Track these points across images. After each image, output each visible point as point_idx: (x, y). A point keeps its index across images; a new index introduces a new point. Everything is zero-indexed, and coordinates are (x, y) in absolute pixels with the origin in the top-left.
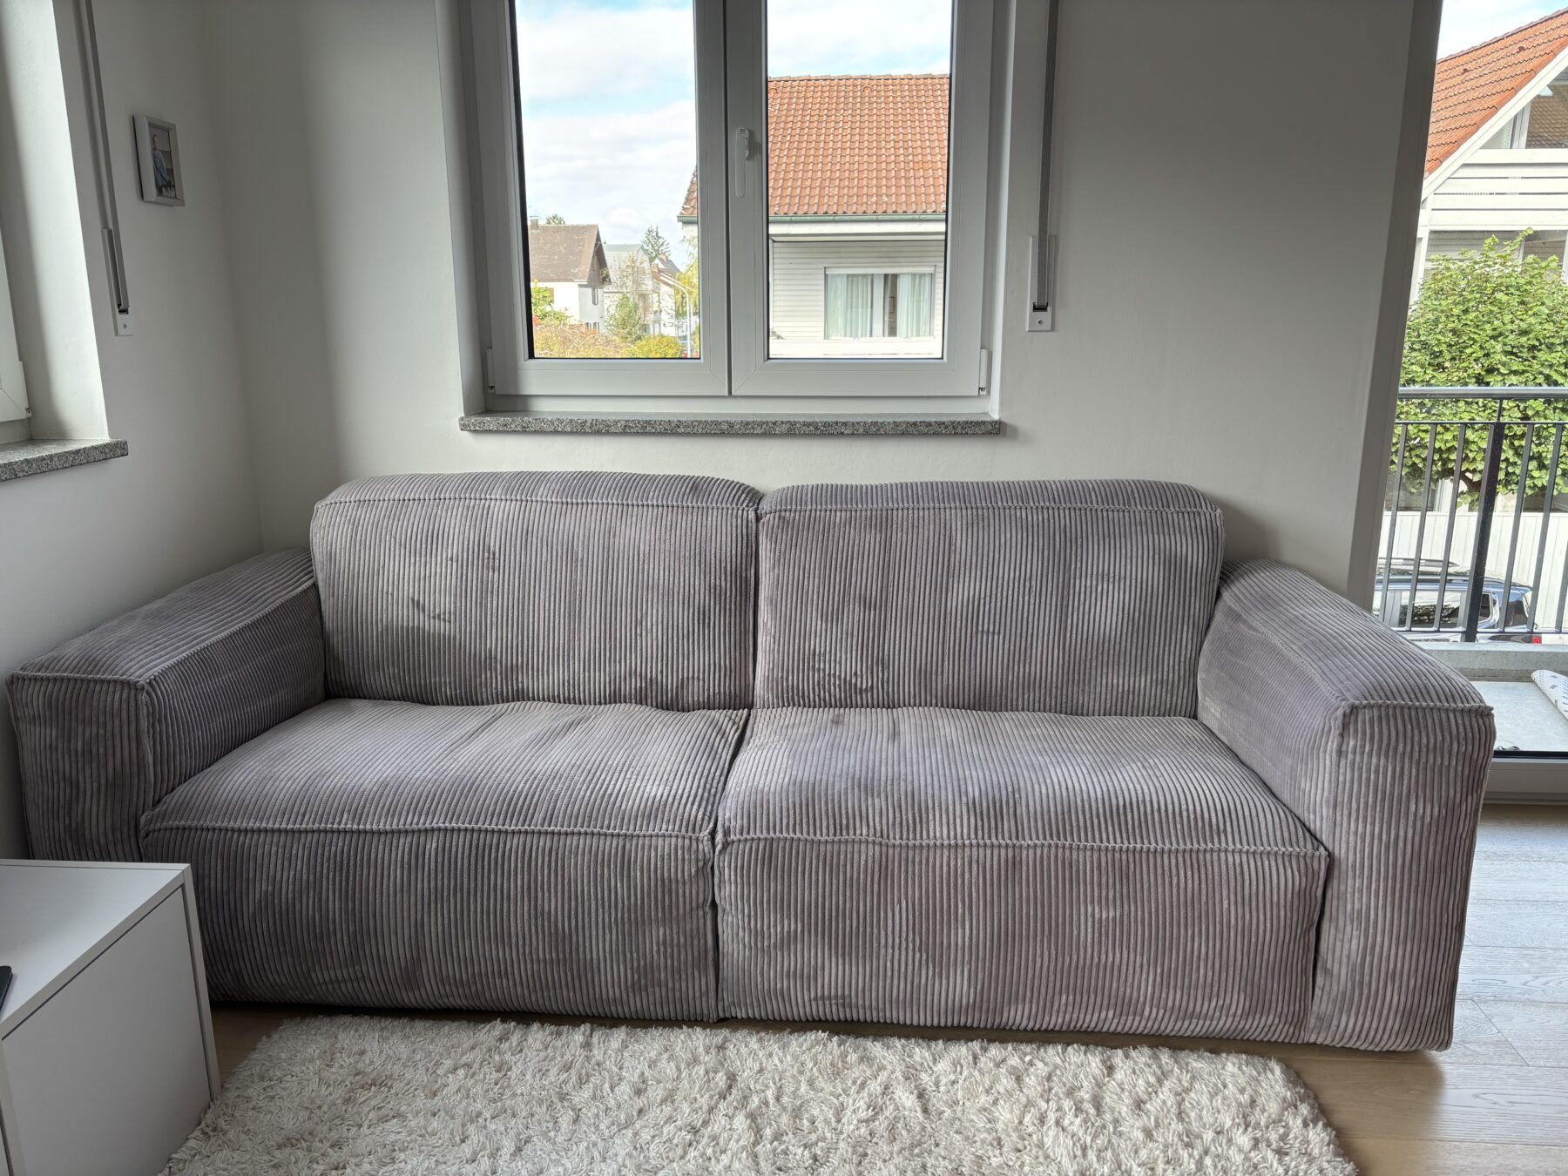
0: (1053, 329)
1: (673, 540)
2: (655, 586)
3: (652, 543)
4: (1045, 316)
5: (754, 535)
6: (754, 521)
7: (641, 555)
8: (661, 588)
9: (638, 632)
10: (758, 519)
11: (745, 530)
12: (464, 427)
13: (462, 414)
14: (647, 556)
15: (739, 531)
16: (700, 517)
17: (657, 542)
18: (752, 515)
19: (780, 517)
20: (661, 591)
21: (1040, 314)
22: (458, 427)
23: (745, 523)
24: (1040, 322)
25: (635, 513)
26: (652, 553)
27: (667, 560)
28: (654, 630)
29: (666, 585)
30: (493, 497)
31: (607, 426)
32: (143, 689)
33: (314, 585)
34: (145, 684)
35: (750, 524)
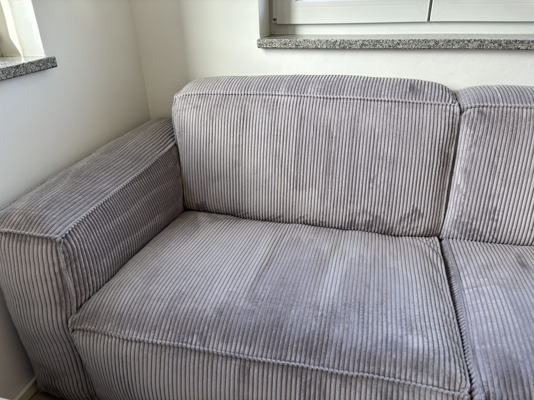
1: (399, 126)
2: (385, 157)
3: (384, 128)
5: (457, 124)
6: (458, 114)
7: (376, 135)
8: (388, 158)
9: (371, 186)
10: (461, 113)
11: (451, 121)
12: (260, 46)
13: (259, 37)
14: (380, 136)
15: (447, 121)
16: (418, 110)
17: (388, 127)
18: (457, 110)
19: (478, 111)
20: (388, 161)
22: (256, 46)
23: (451, 115)
25: (372, 106)
26: (384, 134)
27: (394, 140)
28: (382, 186)
29: (392, 157)
30: (280, 93)
31: (351, 44)
32: (60, 242)
33: (176, 145)
34: (63, 238)
35: (455, 116)
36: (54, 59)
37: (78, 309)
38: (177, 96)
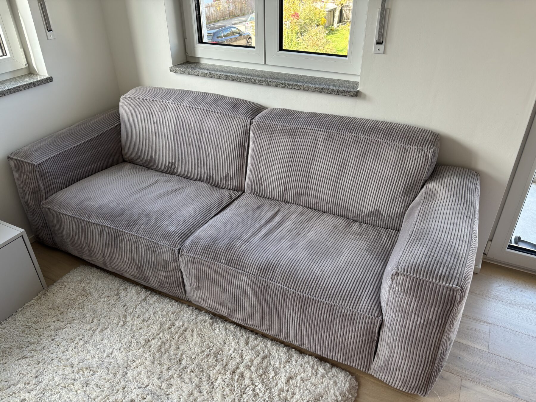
0: (384, 53)
1: (221, 127)
3: (214, 127)
4: (381, 47)
5: (248, 130)
7: (210, 131)
10: (251, 124)
11: (245, 128)
12: (171, 70)
13: (172, 65)
14: (212, 132)
15: (243, 128)
16: (231, 120)
18: (249, 122)
19: (258, 124)
20: (215, 145)
21: (379, 46)
22: (169, 71)
23: (246, 125)
24: (379, 50)
25: (211, 114)
26: (214, 131)
27: (218, 135)
29: (217, 144)
30: (169, 102)
31: (214, 76)
32: (37, 166)
33: (120, 124)
34: (38, 165)
35: (247, 125)
36: (52, 77)
37: (46, 199)
38: (122, 97)
